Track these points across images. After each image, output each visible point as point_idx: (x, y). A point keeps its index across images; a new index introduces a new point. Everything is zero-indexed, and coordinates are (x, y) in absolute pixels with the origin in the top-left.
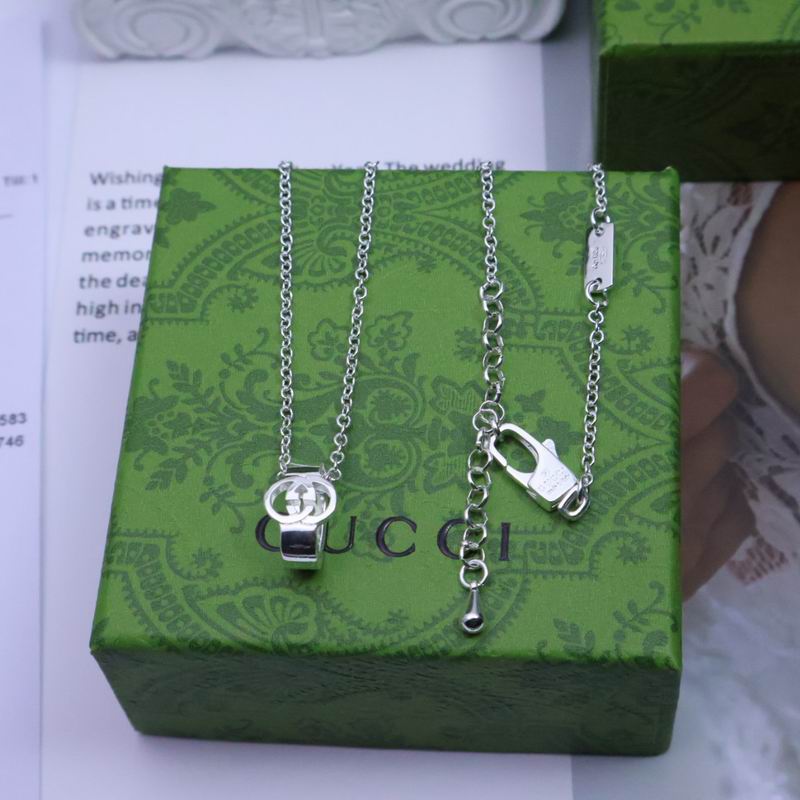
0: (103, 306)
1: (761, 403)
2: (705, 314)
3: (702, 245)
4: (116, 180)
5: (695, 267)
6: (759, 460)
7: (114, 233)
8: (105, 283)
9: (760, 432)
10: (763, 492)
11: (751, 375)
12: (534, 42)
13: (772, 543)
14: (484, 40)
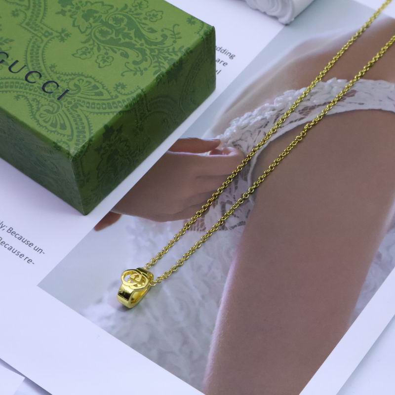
1: (246, 179)
2: (255, 141)
3: (276, 120)
5: (266, 125)
6: (227, 196)
9: (236, 188)
10: (218, 207)
11: (251, 169)
12: (283, 24)
13: (205, 223)
14: (265, 13)
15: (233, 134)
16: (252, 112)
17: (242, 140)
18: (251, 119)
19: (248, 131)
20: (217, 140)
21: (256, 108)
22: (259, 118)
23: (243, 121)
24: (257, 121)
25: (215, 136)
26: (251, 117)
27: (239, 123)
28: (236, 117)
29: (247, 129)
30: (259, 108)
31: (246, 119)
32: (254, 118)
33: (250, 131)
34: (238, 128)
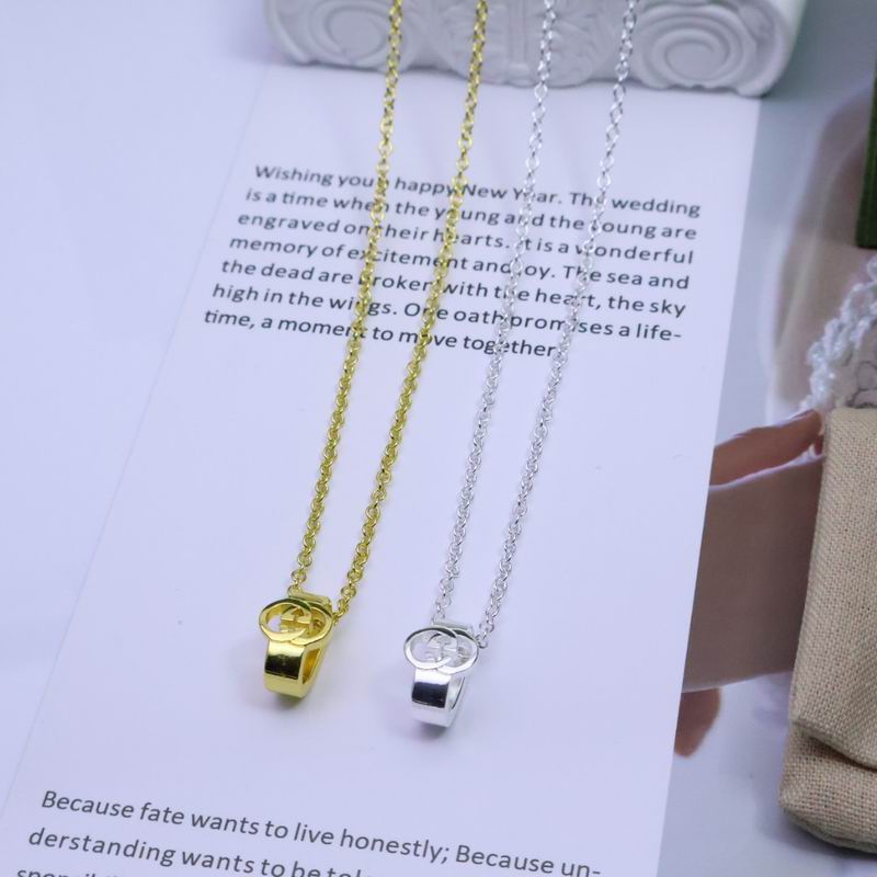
0: (243, 291)
4: (281, 175)
7: (269, 224)
8: (249, 269)
12: (753, 97)
14: (699, 89)
15: (834, 386)
16: (837, 315)
17: (865, 390)
18: (849, 333)
19: (862, 363)
20: (806, 413)
21: (840, 304)
22: (864, 324)
23: (833, 344)
24: (867, 333)
25: (797, 408)
26: (845, 330)
27: (828, 353)
28: (810, 343)
29: (855, 360)
30: (847, 302)
31: (835, 339)
32: (854, 328)
33: (868, 362)
34: (832, 365)
